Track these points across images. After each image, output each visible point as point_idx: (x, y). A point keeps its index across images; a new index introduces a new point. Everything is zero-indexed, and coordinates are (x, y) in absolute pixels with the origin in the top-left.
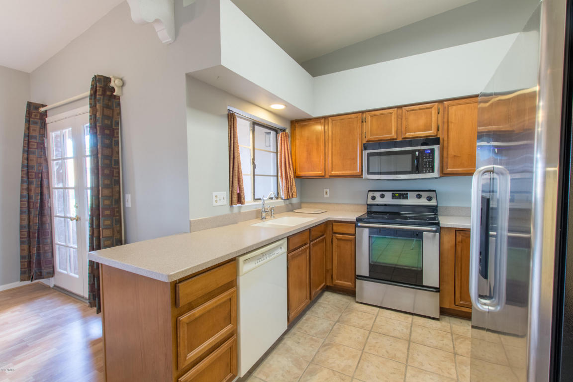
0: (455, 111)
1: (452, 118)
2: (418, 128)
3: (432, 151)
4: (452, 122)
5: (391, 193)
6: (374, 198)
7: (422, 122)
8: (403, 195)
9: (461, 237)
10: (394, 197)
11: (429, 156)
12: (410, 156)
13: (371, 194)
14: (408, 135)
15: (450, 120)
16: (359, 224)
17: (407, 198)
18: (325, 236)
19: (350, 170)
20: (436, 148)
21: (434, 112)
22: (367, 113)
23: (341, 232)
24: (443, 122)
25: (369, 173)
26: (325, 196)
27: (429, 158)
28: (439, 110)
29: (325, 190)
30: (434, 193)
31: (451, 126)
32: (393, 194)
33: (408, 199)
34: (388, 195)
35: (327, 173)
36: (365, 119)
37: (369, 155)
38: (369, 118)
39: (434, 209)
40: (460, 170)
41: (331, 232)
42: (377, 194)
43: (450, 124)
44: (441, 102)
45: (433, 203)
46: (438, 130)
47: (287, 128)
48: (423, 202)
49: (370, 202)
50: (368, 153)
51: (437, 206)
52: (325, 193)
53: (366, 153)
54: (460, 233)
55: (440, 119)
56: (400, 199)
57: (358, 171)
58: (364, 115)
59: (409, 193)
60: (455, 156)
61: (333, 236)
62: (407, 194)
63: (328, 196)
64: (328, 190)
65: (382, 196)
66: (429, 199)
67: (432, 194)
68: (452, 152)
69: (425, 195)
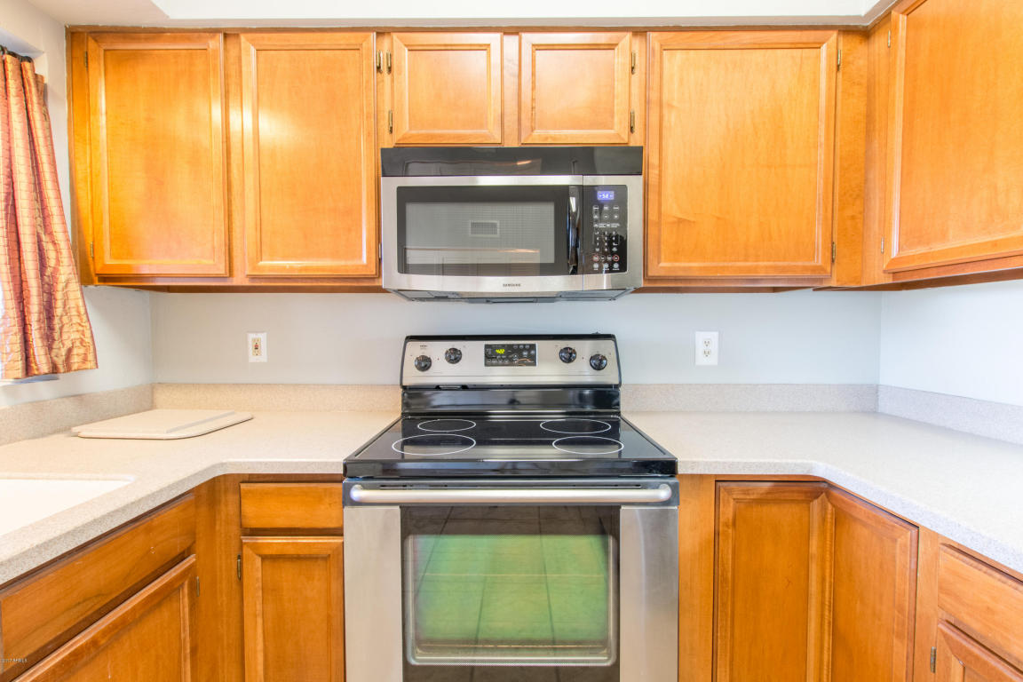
0: (679, 69)
1: (672, 92)
2: (570, 112)
4: (670, 106)
5: (483, 343)
6: (424, 364)
8: (519, 350)
9: (732, 503)
10: (490, 358)
11: (611, 212)
12: (547, 211)
13: (416, 350)
14: (539, 135)
15: (665, 97)
16: (357, 493)
17: (532, 360)
18: (191, 559)
19: (335, 255)
20: (634, 184)
21: (621, 62)
22: (395, 35)
23: (281, 523)
24: (647, 102)
25: (404, 267)
26: (252, 358)
27: (612, 220)
28: (633, 56)
29: (252, 336)
30: (610, 343)
31: (671, 118)
32: (487, 347)
33: (534, 364)
34: (473, 352)
35: (237, 263)
36: (390, 56)
37: (405, 196)
38: (404, 58)
41: (235, 530)
42: (437, 351)
43: (665, 111)
44: (640, 30)
45: (607, 377)
46: (632, 129)
47: (41, 52)
48: (580, 372)
49: (414, 377)
50: (400, 190)
51: (617, 386)
52: (251, 348)
53: (391, 185)
54: (729, 492)
55: (636, 90)
56: (511, 363)
57: (364, 260)
58: (386, 41)
59: (537, 343)
60: (680, 221)
61: (241, 545)
62: (533, 347)
63: (263, 357)
64: (262, 337)
65: (454, 356)
66: (598, 363)
67: (604, 347)
68: (672, 205)
69: (585, 349)
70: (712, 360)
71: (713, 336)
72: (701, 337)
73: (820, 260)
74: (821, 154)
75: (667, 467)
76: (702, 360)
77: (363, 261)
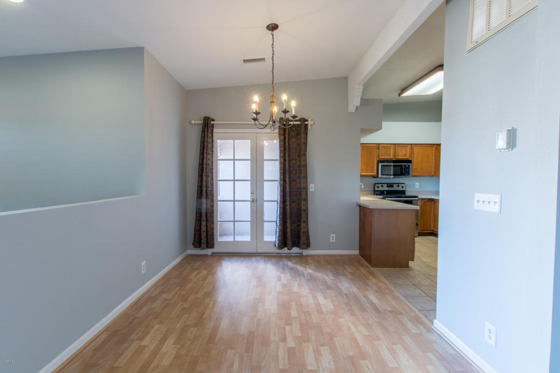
0: (415, 149)
1: (415, 152)
2: (402, 155)
3: (409, 166)
6: (378, 187)
7: (403, 152)
8: (391, 185)
10: (388, 187)
11: (408, 168)
12: (399, 168)
13: (376, 185)
14: (398, 158)
17: (393, 187)
19: (370, 173)
20: (410, 164)
21: (408, 148)
24: (412, 154)
25: (382, 175)
28: (410, 148)
31: (415, 155)
32: (387, 185)
34: (385, 185)
37: (382, 166)
38: (380, 148)
39: (403, 192)
40: (417, 174)
42: (380, 185)
44: (411, 144)
45: (404, 189)
46: (410, 157)
48: (400, 189)
49: (376, 189)
51: (405, 191)
53: (380, 165)
54: (423, 200)
55: (410, 152)
56: (390, 187)
58: (379, 145)
59: (394, 184)
60: (416, 169)
65: (382, 186)
66: (403, 187)
67: (404, 185)
68: (415, 166)
69: (401, 185)
70: (418, 187)
71: (418, 183)
72: (416, 183)
73: (433, 174)
74: (434, 160)
75: (417, 197)
76: (416, 187)
77: (375, 173)
